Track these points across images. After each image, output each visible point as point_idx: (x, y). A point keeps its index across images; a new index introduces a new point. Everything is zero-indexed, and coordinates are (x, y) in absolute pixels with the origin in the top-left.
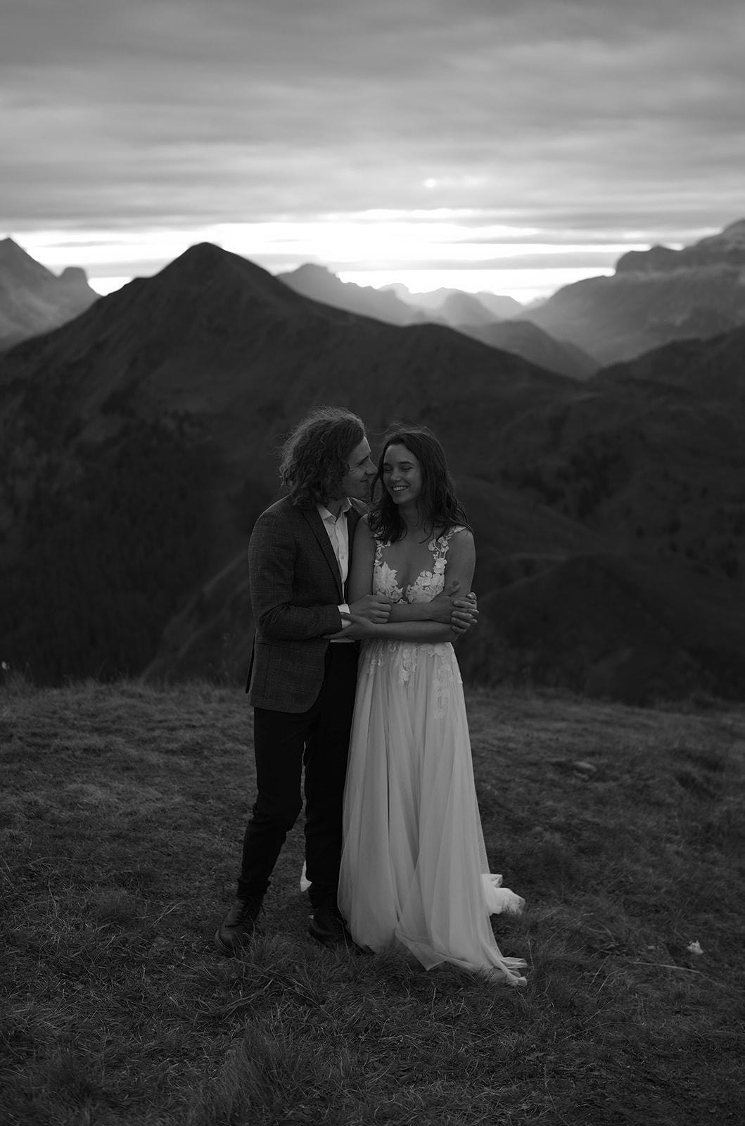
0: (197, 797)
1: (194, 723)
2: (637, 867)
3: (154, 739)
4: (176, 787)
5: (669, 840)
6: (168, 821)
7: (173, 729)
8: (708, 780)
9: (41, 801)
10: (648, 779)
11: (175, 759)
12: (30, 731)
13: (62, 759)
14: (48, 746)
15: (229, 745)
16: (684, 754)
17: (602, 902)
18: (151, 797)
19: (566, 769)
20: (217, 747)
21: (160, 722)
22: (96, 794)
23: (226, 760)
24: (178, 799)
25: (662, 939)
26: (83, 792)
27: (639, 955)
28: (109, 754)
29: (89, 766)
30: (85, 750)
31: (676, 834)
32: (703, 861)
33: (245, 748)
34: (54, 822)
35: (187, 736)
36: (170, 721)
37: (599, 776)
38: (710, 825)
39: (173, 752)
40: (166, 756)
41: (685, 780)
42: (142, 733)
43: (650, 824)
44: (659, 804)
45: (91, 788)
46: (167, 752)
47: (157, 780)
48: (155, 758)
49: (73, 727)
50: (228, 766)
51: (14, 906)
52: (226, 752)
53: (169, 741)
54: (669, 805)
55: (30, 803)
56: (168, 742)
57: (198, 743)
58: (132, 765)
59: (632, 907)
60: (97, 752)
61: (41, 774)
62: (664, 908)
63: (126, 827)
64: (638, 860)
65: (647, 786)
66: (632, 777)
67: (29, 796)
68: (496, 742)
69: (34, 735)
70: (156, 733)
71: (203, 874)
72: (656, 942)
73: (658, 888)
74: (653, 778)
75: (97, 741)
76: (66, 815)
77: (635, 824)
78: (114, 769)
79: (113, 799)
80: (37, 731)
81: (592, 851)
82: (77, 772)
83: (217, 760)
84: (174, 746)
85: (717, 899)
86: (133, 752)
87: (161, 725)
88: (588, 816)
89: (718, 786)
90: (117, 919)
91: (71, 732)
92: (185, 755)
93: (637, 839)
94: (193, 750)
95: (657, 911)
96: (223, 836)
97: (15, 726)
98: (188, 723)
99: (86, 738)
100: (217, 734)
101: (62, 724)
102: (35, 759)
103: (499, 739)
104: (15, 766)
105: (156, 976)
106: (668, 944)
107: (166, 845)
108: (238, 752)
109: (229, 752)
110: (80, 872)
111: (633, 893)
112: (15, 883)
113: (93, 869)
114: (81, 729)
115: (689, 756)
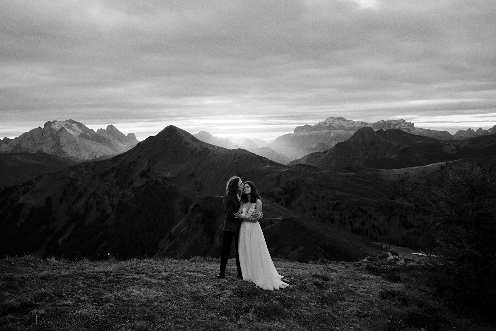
0: (167, 292)
2: (302, 310)
3: (154, 275)
4: (161, 290)
5: (311, 302)
6: (158, 300)
7: (160, 272)
8: (323, 284)
9: (119, 295)
10: (305, 284)
11: (160, 281)
12: (116, 273)
13: (126, 282)
14: (122, 278)
15: (177, 277)
16: (316, 276)
17: (291, 321)
18: (153, 293)
20: (174, 277)
21: (156, 270)
22: (136, 292)
24: (161, 293)
26: (132, 292)
28: (140, 280)
29: (134, 284)
30: (133, 279)
31: (314, 300)
32: (322, 308)
34: (123, 301)
35: (165, 274)
36: (159, 270)
38: (324, 297)
39: (160, 279)
41: (316, 284)
42: (151, 273)
43: (306, 297)
44: (309, 291)
45: (135, 290)
46: (158, 279)
47: (155, 288)
48: (154, 281)
49: (129, 272)
50: (177, 283)
51: (111, 327)
52: (176, 279)
53: (159, 276)
54: (312, 291)
55: (116, 296)
57: (168, 276)
58: (147, 283)
59: (300, 322)
60: (137, 279)
61: (119, 287)
62: (310, 322)
63: (145, 302)
64: (302, 308)
65: (305, 286)
66: (300, 283)
67: (115, 293)
69: (117, 275)
70: (155, 273)
71: (169, 316)
73: (308, 316)
74: (307, 283)
75: (136, 276)
76: (127, 299)
77: (301, 297)
78: (142, 285)
79: (142, 294)
80: (118, 273)
81: (288, 306)
82: (130, 286)
83: (174, 281)
84: (160, 277)
85: (326, 319)
86: (148, 279)
87: (156, 271)
88: (287, 295)
89: (326, 285)
91: (129, 274)
92: (164, 280)
93: (302, 302)
94: (166, 278)
95: (308, 323)
96: (175, 304)
97: (111, 272)
98: (165, 270)
99: (133, 275)
100: (174, 273)
101: (126, 271)
102: (118, 282)
104: (111, 284)
107: (157, 307)
108: (180, 279)
109: (177, 279)
110: (131, 316)
111: (301, 318)
112: (111, 320)
113: (135, 315)
114: (132, 273)
115: (318, 277)
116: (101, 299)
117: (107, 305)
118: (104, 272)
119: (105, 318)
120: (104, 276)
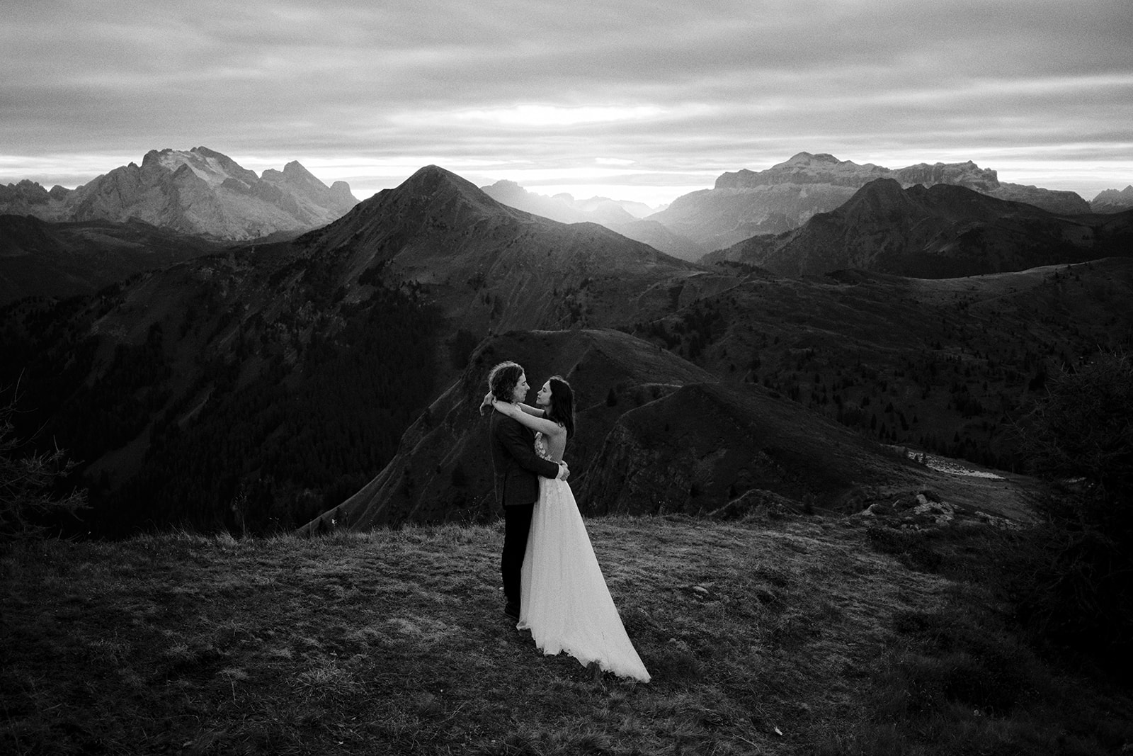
0: (468, 626)
1: (458, 569)
2: (734, 665)
3: (436, 584)
4: (454, 619)
5: (753, 643)
6: (452, 645)
7: (447, 575)
8: (777, 594)
9: (376, 633)
10: (740, 598)
11: (450, 598)
12: (361, 580)
13: (383, 600)
14: (374, 591)
15: (482, 586)
16: (762, 575)
17: (713, 690)
18: (440, 627)
19: (688, 592)
20: (475, 588)
21: (438, 568)
22: (408, 627)
23: (482, 597)
24: (456, 628)
25: (749, 714)
26: (399, 625)
27: (735, 725)
28: (411, 596)
29: (400, 605)
30: (396, 593)
31: (757, 638)
32: (774, 656)
33: (492, 588)
34: (385, 648)
35: (456, 580)
36: (444, 568)
37: (709, 597)
38: (779, 630)
39: (448, 592)
40: (445, 596)
41: (764, 598)
42: (430, 580)
43: (741, 632)
44: (747, 616)
45: (403, 622)
47: (442, 614)
48: (439, 598)
49: (386, 575)
50: (483, 602)
51: (370, 707)
52: (481, 591)
53: (446, 584)
54: (753, 617)
55: (369, 635)
56: (445, 585)
57: (463, 585)
58: (425, 603)
59: (731, 692)
60: (405, 594)
61: (372, 612)
62: (750, 692)
63: (428, 650)
64: (734, 660)
65: (739, 604)
66: (730, 597)
67: (368, 630)
68: (644, 572)
69: (364, 582)
70: (437, 578)
71: (477, 682)
72: (744, 716)
73: (746, 679)
74: (743, 597)
75: (402, 586)
76: (391, 642)
77: (732, 633)
78: (415, 606)
79: (418, 631)
80: (366, 579)
81: (705, 654)
82: (393, 609)
83: (476, 598)
84: (449, 588)
85: (782, 685)
86: (425, 594)
87: (438, 571)
88: (703, 627)
89: (784, 598)
90: (428, 715)
91: (385, 579)
92: (456, 594)
93: (734, 643)
94: (461, 591)
95: (746, 695)
96: (485, 654)
97: (351, 576)
98: (456, 569)
99: (395, 584)
100: (474, 577)
101: (379, 573)
102: (368, 600)
103: (645, 569)
104: (357, 607)
105: (455, 751)
106: (752, 718)
107: (452, 662)
108: (488, 591)
109: (483, 591)
110: (405, 682)
111: (731, 683)
112: (368, 692)
113: (412, 681)
114: (390, 576)
115: (766, 577)
116: (342, 642)
117: (356, 658)
118: (337, 576)
119: (358, 687)
120: (341, 588)
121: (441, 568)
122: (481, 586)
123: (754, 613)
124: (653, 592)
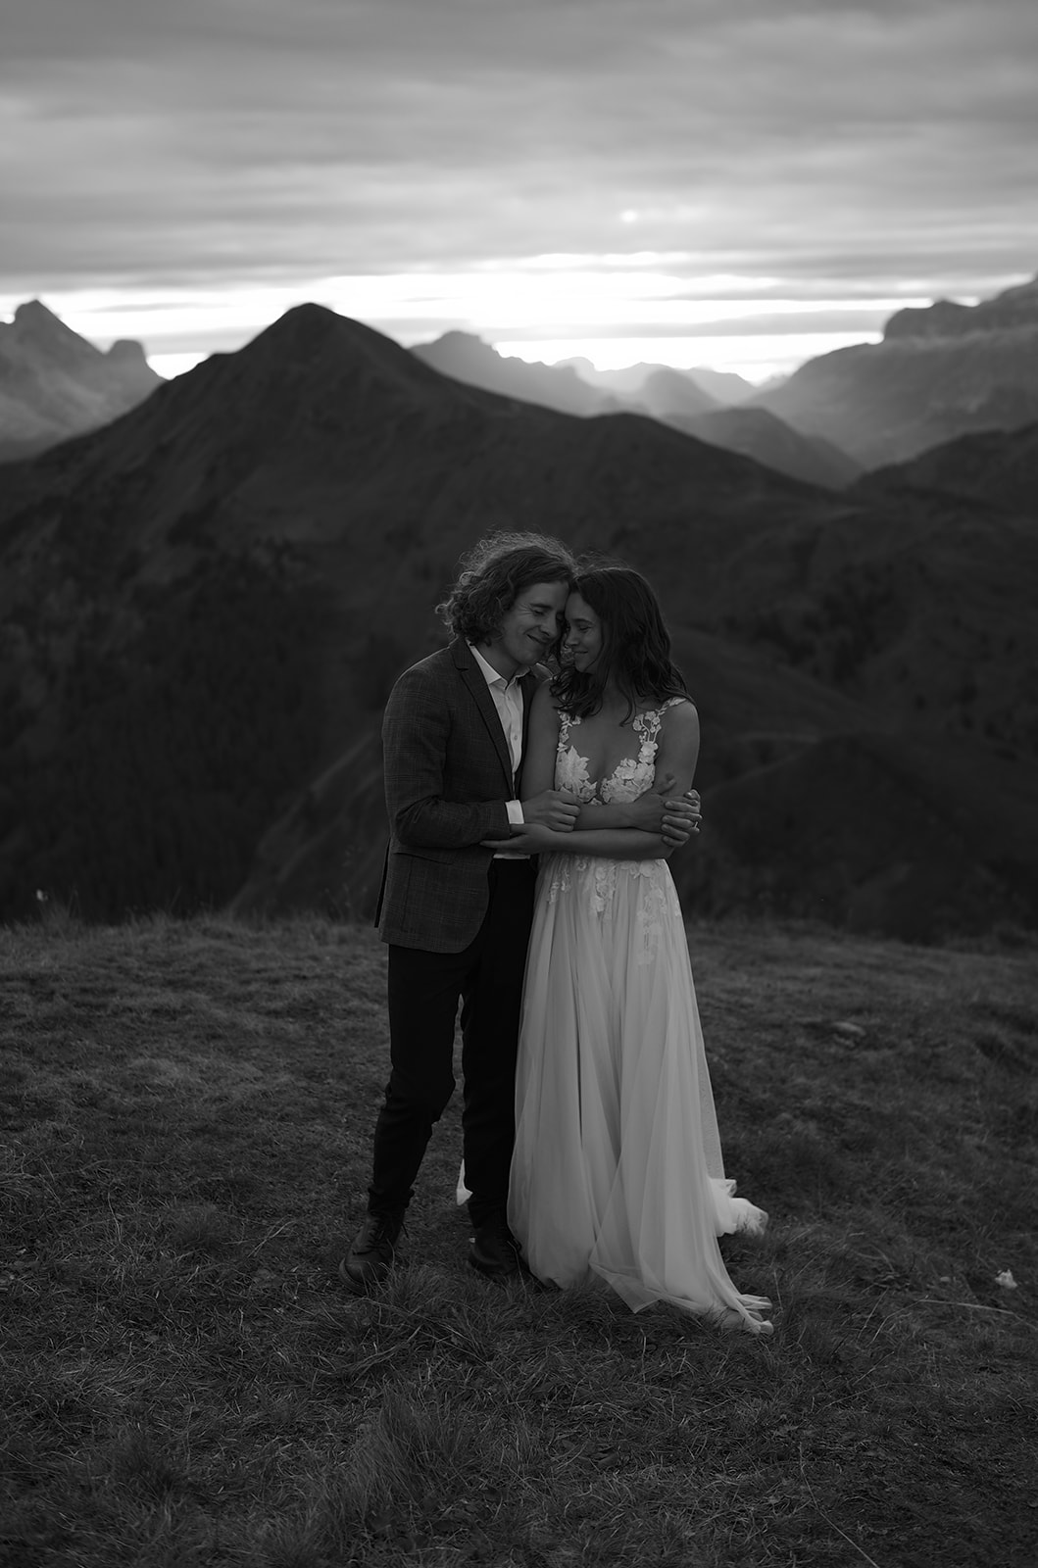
0: (311, 1075)
1: (305, 973)
2: (923, 1169)
3: (250, 996)
4: (282, 1062)
5: (968, 1131)
6: (271, 1109)
7: (276, 981)
8: (1021, 1047)
9: (95, 1083)
10: (937, 1046)
11: (279, 1023)
12: (78, 985)
13: (123, 1024)
14: (104, 1006)
15: (355, 1003)
16: (986, 1011)
17: (875, 1216)
18: (247, 1075)
19: (822, 1032)
20: (338, 1006)
21: (258, 972)
22: (171, 1071)
23: (350, 1023)
24: (284, 1078)
25: (959, 1268)
26: (153, 1070)
27: (928, 1289)
28: (188, 1017)
29: (160, 1033)
30: (156, 1012)
31: (978, 1121)
32: (1016, 1159)
33: (376, 1007)
34: (113, 1111)
35: (296, 990)
36: (272, 970)
37: (869, 1041)
38: (1025, 1109)
39: (276, 1014)
40: (267, 1020)
41: (989, 1047)
42: (233, 987)
43: (941, 1108)
44: (953, 1080)
45: (163, 1064)
46: (270, 1013)
47: (255, 1052)
48: (252, 1022)
49: (137, 979)
50: (353, 1033)
51: (61, 1227)
52: (349, 1013)
53: (271, 998)
54: (968, 1082)
55: (80, 1086)
56: (269, 1000)
57: (311, 1001)
58: (220, 1031)
59: (917, 1223)
60: (172, 1014)
61: (94, 1045)
62: (962, 1224)
63: (213, 1118)
64: (924, 1158)
65: (936, 1056)
66: (915, 1044)
67: (78, 1076)
68: (724, 996)
69: (84, 991)
70: (253, 987)
71: (321, 1182)
72: (951, 1271)
73: (953, 1197)
74: (944, 1043)
75: (171, 999)
76: (129, 1101)
77: (919, 1108)
78: (196, 1037)
79: (195, 1079)
80: (88, 985)
81: (862, 1145)
82: (144, 1042)
83: (338, 1024)
84: (278, 1005)
86: (221, 1014)
87: (258, 976)
88: (854, 1097)
89: (1035, 1055)
90: (202, 1245)
91: (134, 987)
92: (293, 1017)
93: (924, 1129)
94: (305, 1011)
95: (952, 1229)
96: (347, 1129)
97: (57, 979)
98: (297, 972)
99: (156, 994)
100: (337, 988)
101: (122, 976)
102: (86, 1024)
103: (730, 992)
104: (59, 1035)
105: (259, 1324)
106: (968, 1275)
107: (269, 1142)
108: (367, 1013)
109: (354, 1013)
110: (152, 1181)
111: (919, 1204)
112: (61, 1196)
113: (169, 1176)
114: (149, 982)
115: (994, 1014)
116: (15, 1100)
117: (41, 1130)
118: (24, 977)
119: (38, 1186)
120: (26, 998)
121: (265, 970)
122: (350, 1004)
123: (968, 1075)
124: (742, 1029)
